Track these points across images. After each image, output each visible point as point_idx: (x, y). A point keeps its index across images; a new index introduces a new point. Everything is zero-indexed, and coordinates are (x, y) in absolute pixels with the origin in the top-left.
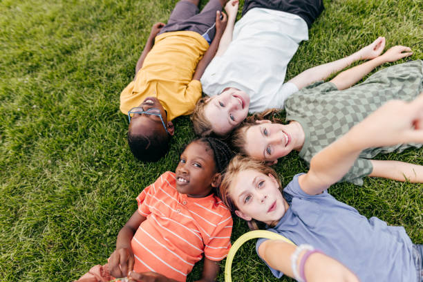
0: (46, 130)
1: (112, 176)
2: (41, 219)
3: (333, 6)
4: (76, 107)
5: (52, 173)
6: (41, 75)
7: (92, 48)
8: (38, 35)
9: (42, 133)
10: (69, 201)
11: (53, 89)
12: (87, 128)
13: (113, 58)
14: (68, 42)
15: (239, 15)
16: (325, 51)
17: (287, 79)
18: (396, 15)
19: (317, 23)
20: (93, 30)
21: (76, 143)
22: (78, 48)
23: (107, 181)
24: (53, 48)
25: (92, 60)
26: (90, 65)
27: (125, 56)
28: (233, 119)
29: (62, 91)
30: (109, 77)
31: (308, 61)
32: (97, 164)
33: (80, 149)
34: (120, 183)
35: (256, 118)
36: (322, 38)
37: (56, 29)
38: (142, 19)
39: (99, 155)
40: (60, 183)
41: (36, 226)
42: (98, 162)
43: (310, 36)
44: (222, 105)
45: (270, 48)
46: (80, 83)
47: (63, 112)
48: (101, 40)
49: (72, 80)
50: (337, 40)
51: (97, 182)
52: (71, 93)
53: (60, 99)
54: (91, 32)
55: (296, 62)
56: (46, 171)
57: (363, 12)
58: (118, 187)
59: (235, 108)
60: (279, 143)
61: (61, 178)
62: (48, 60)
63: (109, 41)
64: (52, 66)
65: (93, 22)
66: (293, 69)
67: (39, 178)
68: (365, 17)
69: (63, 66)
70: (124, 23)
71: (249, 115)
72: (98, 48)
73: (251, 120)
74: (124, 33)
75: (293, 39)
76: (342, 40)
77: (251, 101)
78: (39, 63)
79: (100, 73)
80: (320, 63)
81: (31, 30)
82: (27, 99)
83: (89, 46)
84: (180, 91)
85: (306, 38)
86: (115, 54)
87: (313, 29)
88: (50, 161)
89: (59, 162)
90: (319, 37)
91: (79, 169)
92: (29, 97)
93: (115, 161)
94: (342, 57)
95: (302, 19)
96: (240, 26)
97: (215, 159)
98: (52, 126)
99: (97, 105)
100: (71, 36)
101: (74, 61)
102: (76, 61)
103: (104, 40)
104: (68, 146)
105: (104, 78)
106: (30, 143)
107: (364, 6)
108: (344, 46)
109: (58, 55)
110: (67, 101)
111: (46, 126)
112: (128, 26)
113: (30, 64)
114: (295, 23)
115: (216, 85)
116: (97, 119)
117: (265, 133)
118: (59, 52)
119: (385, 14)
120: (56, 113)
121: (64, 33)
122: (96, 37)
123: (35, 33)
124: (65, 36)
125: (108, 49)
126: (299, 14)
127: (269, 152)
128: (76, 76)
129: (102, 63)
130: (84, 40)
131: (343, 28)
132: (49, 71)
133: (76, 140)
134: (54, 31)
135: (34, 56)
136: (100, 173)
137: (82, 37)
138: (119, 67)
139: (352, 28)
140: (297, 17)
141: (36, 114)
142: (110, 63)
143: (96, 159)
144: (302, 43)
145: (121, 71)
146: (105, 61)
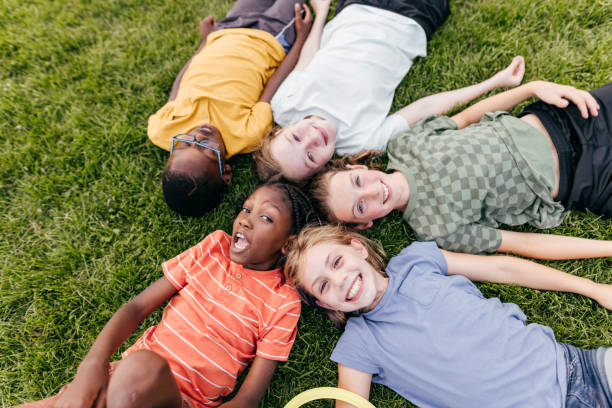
0: (37, 163)
1: (135, 237)
2: (22, 295)
3: (463, 11)
4: (83, 132)
5: (43, 228)
6: (29, 80)
7: (112, 45)
8: (28, 20)
9: (29, 168)
10: (68, 269)
11: (49, 103)
12: (100, 163)
13: (143, 63)
14: (75, 34)
16: (449, 74)
17: (394, 109)
18: (547, 31)
19: (440, 34)
20: (114, 19)
21: (81, 186)
22: (90, 44)
23: (127, 242)
24: (50, 40)
25: (110, 64)
26: (107, 70)
27: (161, 61)
28: (311, 159)
29: (62, 106)
30: (136, 90)
31: (424, 85)
32: (112, 217)
33: (87, 194)
34: (146, 245)
35: (347, 161)
36: (445, 55)
37: (57, 13)
38: (189, 8)
39: (116, 205)
40: (55, 242)
41: (14, 305)
42: (113, 213)
43: (429, 51)
44: (297, 139)
45: (373, 64)
46: (91, 96)
47: (63, 137)
48: (125, 34)
49: (79, 91)
50: (466, 59)
51: (110, 243)
52: (76, 110)
53: (59, 118)
54: (111, 21)
55: (407, 86)
56: (34, 225)
57: (503, 23)
58: (143, 251)
59: (315, 144)
60: (374, 197)
61: (56, 235)
62: (44, 59)
63: (137, 36)
64: (48, 69)
65: (114, 7)
66: (403, 96)
67: (21, 235)
68: (504, 31)
69: (65, 70)
70: (161, 12)
72: (120, 46)
74: (160, 27)
75: (405, 52)
76: (470, 60)
77: (342, 137)
78: (28, 61)
79: (121, 84)
80: (440, 91)
81: (17, 12)
82: (7, 114)
83: (108, 43)
84: (240, 117)
85: (423, 53)
86: (146, 57)
87: (433, 42)
88: (39, 210)
89: (54, 211)
90: (441, 53)
91: (84, 224)
92: (10, 113)
93: (139, 214)
94: (470, 84)
95: (420, 26)
96: (331, 30)
98: (45, 158)
99: (115, 130)
100: (79, 25)
101: (83, 62)
102: (86, 64)
103: (130, 34)
104: (68, 189)
105: (128, 91)
106: (10, 182)
107: (505, 14)
108: (474, 69)
109: (58, 53)
110: (70, 120)
111: (36, 157)
112: (168, 17)
113: (13, 63)
114: (410, 31)
115: (293, 111)
116: (115, 151)
117: (358, 183)
118: (60, 48)
119: (532, 28)
120: (52, 138)
121: (69, 21)
122: (118, 30)
123: (23, 16)
124: (69, 25)
125: (137, 49)
126: (416, 17)
127: (361, 209)
128: (84, 86)
129: (126, 69)
130: (99, 32)
131: (475, 43)
132: (43, 76)
133: (81, 181)
134: (53, 15)
135: (20, 51)
136: (117, 231)
137: (96, 29)
138: (151, 76)
139: (488, 44)
140: (412, 22)
141: (21, 139)
142: (138, 69)
143: (111, 210)
144: (417, 60)
145: (154, 83)
146: (131, 67)
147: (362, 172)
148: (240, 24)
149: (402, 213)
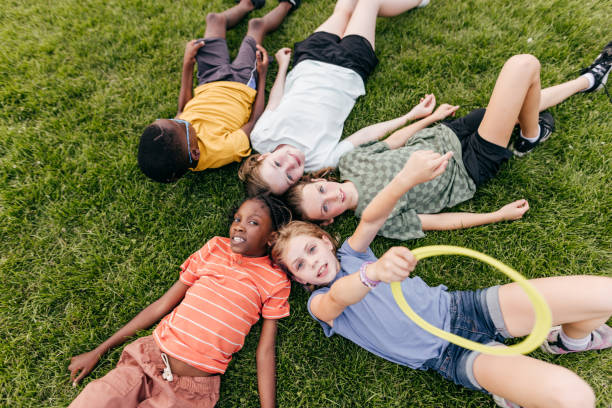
0: (57, 191)
1: (149, 245)
2: (59, 296)
3: (390, 62)
4: (96, 165)
5: (68, 243)
6: (39, 125)
7: (111, 92)
8: (31, 72)
10: (96, 273)
11: (61, 142)
12: (114, 188)
13: (141, 106)
14: (77, 83)
15: (292, 64)
16: (382, 109)
17: (344, 137)
18: (449, 76)
19: (374, 79)
20: (109, 69)
21: (99, 207)
22: (91, 91)
23: (143, 249)
24: (55, 89)
25: (111, 107)
26: (109, 113)
27: (156, 104)
28: (290, 178)
29: (74, 143)
31: (365, 118)
32: (129, 230)
33: (104, 214)
34: (160, 250)
35: (312, 176)
36: (378, 96)
37: (57, 65)
38: (175, 60)
39: (131, 220)
40: (81, 253)
41: (53, 305)
42: (129, 227)
44: (278, 165)
46: (98, 135)
47: (78, 169)
48: (121, 82)
49: (87, 131)
50: (393, 98)
51: (129, 251)
52: (87, 147)
53: (72, 153)
54: (107, 72)
57: (418, 71)
58: (157, 255)
59: (292, 167)
60: (334, 199)
61: (81, 248)
62: (51, 105)
63: (131, 85)
64: (56, 113)
65: (108, 60)
66: (350, 127)
67: (50, 250)
68: (419, 77)
69: (72, 113)
70: (151, 64)
71: (305, 174)
72: (118, 93)
73: (306, 178)
74: (152, 76)
75: (349, 95)
76: (397, 99)
77: (307, 159)
78: (38, 108)
79: (123, 124)
80: (377, 122)
81: (20, 65)
82: (25, 153)
83: (107, 90)
86: (142, 102)
87: (368, 85)
88: (63, 229)
89: (77, 229)
90: (375, 94)
91: (106, 237)
92: (28, 152)
93: (151, 226)
94: (398, 116)
95: (357, 74)
97: (272, 216)
98: (64, 187)
99: (124, 160)
100: (77, 75)
101: (87, 107)
102: (90, 108)
103: (125, 83)
104: (87, 210)
105: (130, 130)
106: (34, 208)
107: (419, 64)
108: (399, 106)
109: (63, 99)
110: (82, 156)
111: (56, 186)
112: (157, 68)
113: (22, 109)
114: (351, 78)
115: (269, 141)
116: (126, 178)
117: (321, 191)
118: (64, 95)
119: (439, 75)
120: (68, 170)
121: (69, 72)
122: (114, 79)
123: (26, 68)
124: (70, 75)
125: (133, 95)
127: (326, 210)
128: (91, 126)
129: (126, 111)
130: (97, 81)
131: (399, 86)
132: (53, 119)
133: (98, 203)
134: (54, 68)
135: (28, 99)
136: (134, 241)
137: (95, 79)
139: (407, 87)
140: (351, 71)
141: (41, 171)
142: (137, 111)
143: (127, 225)
146: (130, 110)
147: (323, 183)
148: (218, 78)
149: (354, 212)
